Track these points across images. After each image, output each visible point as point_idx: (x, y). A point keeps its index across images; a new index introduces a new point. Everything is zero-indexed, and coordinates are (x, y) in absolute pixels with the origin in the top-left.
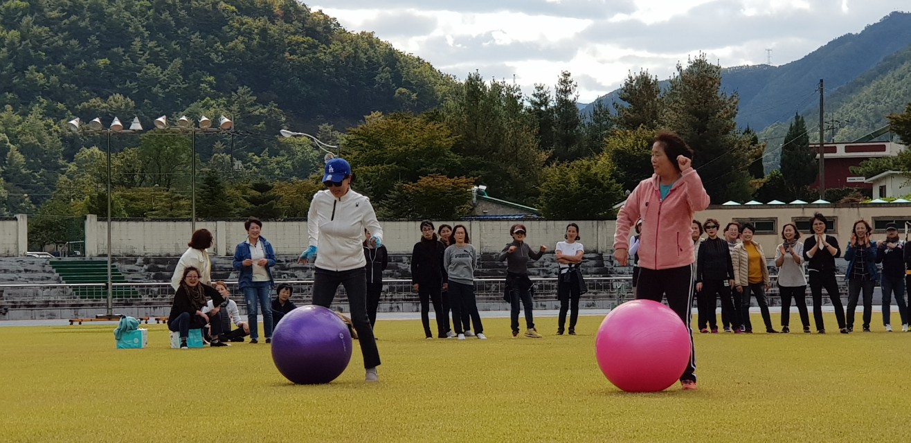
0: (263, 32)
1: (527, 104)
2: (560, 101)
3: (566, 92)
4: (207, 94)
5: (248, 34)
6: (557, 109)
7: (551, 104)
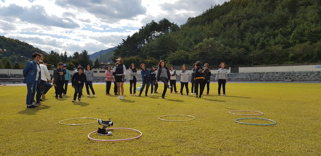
0: (22, 47)
1: (60, 55)
2: (65, 55)
3: (66, 54)
4: (14, 54)
5: (20, 47)
6: (64, 56)
7: (63, 55)
